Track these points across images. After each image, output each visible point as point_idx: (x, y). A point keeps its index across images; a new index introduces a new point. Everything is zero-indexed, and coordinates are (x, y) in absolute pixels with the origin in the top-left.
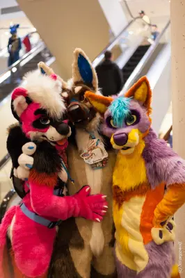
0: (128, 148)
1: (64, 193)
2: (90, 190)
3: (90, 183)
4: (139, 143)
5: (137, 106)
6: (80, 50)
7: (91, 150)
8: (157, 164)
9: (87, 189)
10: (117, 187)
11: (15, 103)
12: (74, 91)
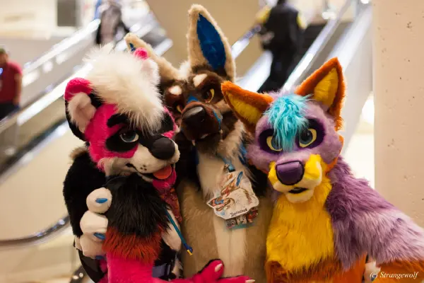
0: (303, 190)
1: (175, 271)
2: (222, 269)
3: (223, 254)
4: (323, 182)
5: (319, 113)
6: (199, 7)
7: (228, 192)
8: (357, 224)
9: (218, 267)
10: (276, 265)
11: (71, 108)
12: (192, 82)
